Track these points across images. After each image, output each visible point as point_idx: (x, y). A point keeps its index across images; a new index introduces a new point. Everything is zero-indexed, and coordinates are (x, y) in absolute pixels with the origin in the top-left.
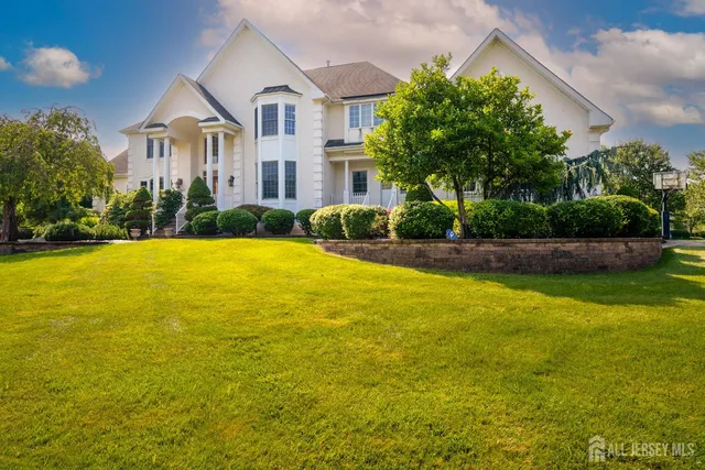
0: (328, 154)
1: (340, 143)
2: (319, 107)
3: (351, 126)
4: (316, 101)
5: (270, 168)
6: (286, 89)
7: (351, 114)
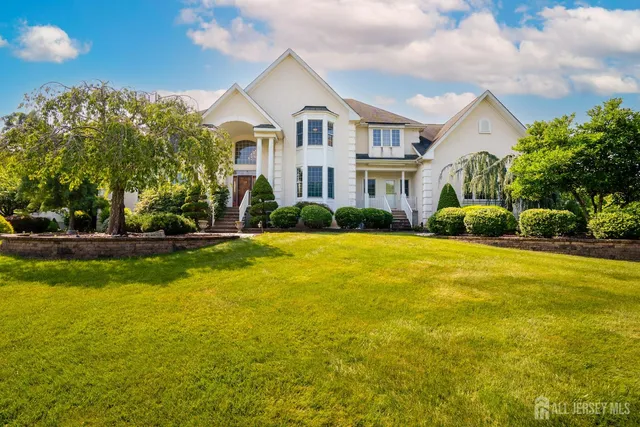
0: (358, 164)
1: (366, 157)
2: (353, 127)
3: (375, 144)
4: (351, 122)
5: (315, 171)
6: (324, 108)
7: (375, 135)
